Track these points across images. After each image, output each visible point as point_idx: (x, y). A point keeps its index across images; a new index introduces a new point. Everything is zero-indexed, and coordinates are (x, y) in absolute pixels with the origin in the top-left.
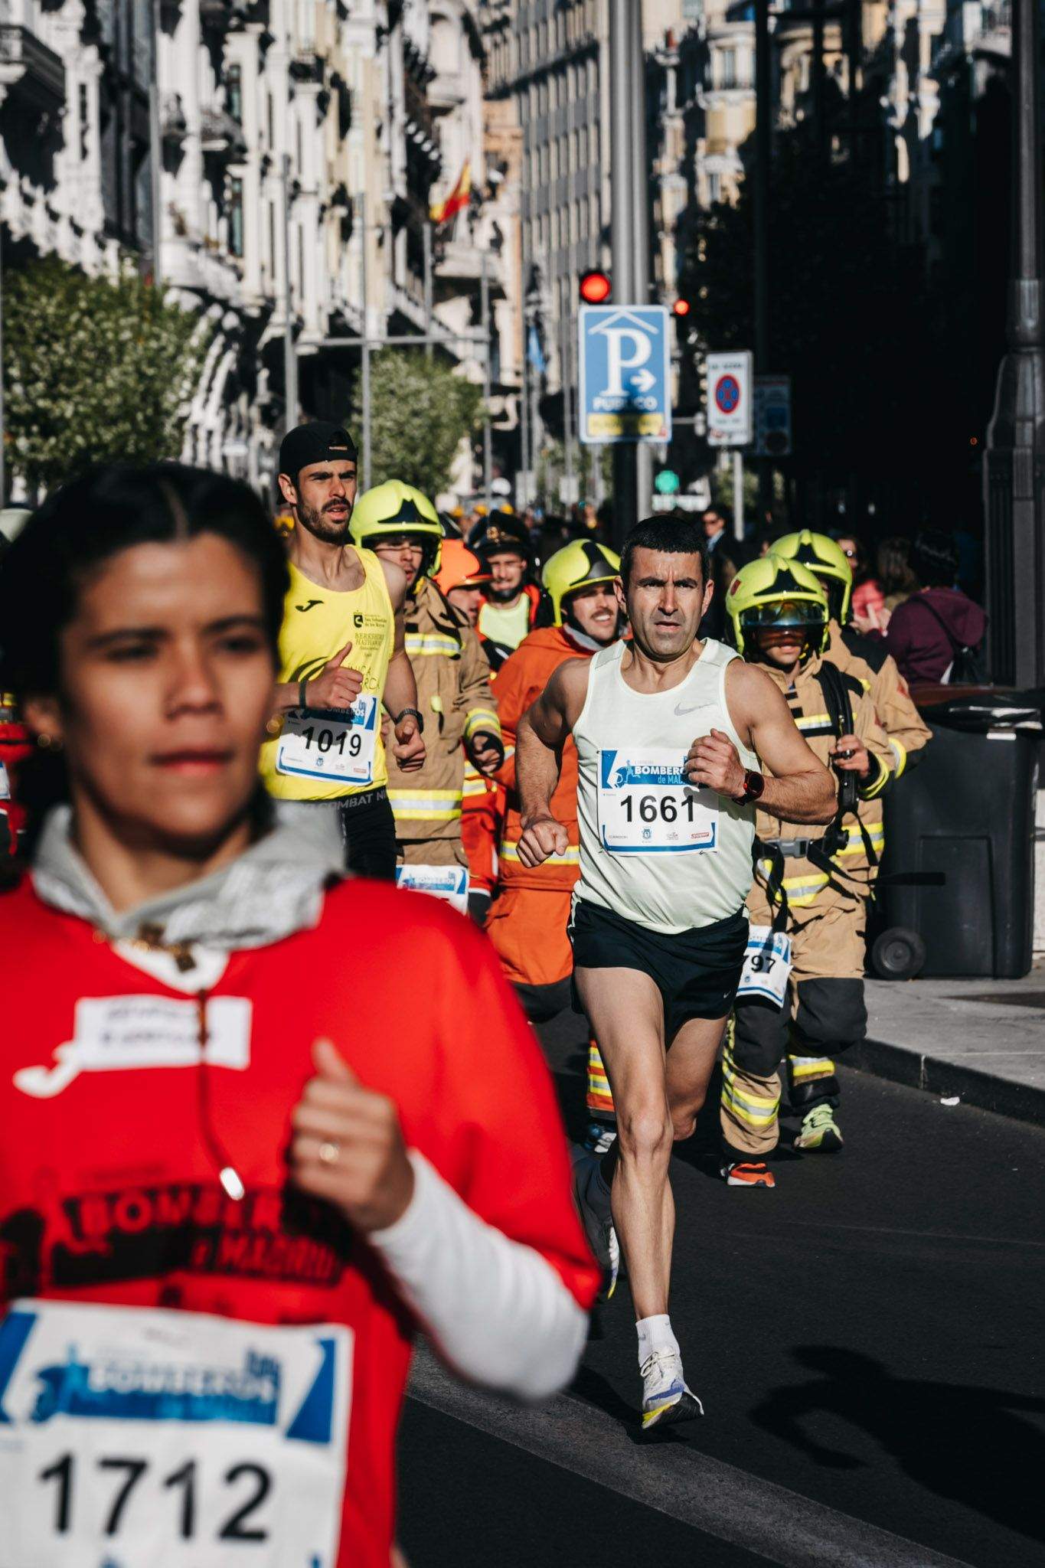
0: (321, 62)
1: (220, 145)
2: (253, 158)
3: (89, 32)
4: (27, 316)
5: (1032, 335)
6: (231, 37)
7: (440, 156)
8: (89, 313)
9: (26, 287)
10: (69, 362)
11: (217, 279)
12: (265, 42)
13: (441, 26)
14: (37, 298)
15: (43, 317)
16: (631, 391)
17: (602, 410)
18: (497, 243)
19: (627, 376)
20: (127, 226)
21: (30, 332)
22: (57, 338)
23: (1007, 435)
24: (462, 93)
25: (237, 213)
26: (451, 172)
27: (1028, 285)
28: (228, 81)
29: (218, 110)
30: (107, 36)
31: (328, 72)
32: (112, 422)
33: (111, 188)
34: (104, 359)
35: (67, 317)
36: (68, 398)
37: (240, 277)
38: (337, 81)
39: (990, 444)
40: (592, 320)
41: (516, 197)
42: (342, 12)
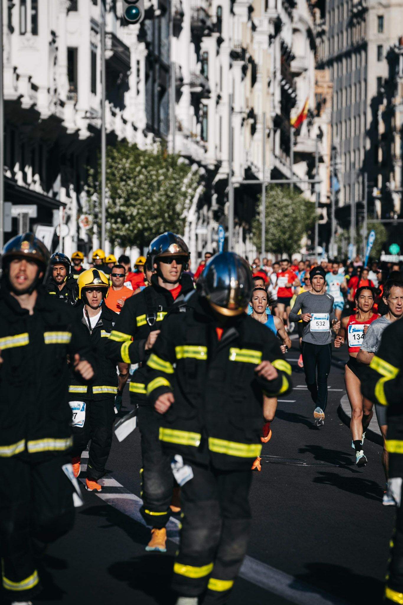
0: (244, 51)
1: (198, 89)
2: (213, 96)
3: (141, 36)
4: (116, 168)
6: (205, 39)
7: (296, 96)
8: (145, 167)
9: (116, 154)
10: (135, 190)
11: (196, 152)
12: (220, 41)
13: (297, 34)
14: (121, 160)
15: (124, 169)
18: (320, 136)
20: (156, 127)
21: (118, 175)
22: (130, 178)
24: (306, 67)
25: (205, 121)
26: (300, 103)
28: (203, 60)
29: (198, 72)
30: (149, 38)
31: (247, 56)
32: (155, 217)
33: (150, 109)
34: (152, 188)
35: (135, 169)
36: (134, 206)
37: (206, 151)
38: (251, 60)
41: (329, 115)
42: (254, 28)
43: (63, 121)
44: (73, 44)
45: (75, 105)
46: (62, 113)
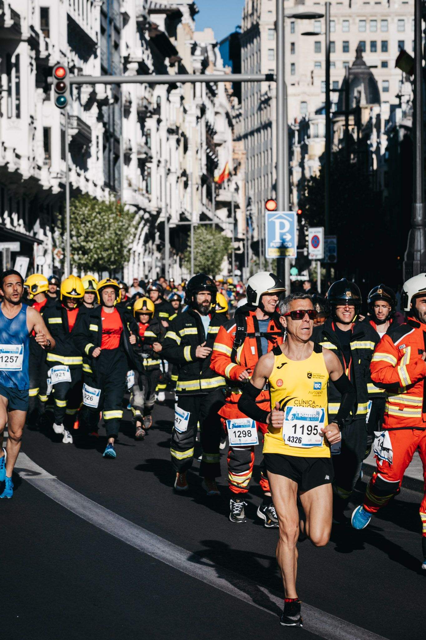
0: (178, 128)
1: (143, 156)
2: (155, 160)
3: (100, 118)
4: (78, 214)
5: (420, 222)
6: (147, 120)
7: (218, 160)
8: (99, 213)
9: (78, 204)
10: (92, 230)
11: (143, 202)
12: (159, 121)
13: (218, 115)
14: (81, 208)
15: (84, 215)
16: (283, 241)
17: (273, 247)
18: (237, 189)
19: (282, 235)
20: (112, 184)
21: (79, 219)
22: (88, 221)
23: (411, 256)
24: (225, 139)
25: (149, 179)
26: (221, 166)
27: (419, 205)
28: (146, 135)
29: (143, 144)
30: (106, 119)
31: (180, 132)
32: (107, 250)
33: (107, 171)
34: (104, 229)
35: (91, 214)
36: (91, 242)
37: (150, 201)
38: (183, 135)
39: (406, 259)
40: (270, 216)
41: (243, 174)
42: (185, 111)
43: (40, 180)
44: (47, 125)
45: (49, 169)
46: (40, 175)
